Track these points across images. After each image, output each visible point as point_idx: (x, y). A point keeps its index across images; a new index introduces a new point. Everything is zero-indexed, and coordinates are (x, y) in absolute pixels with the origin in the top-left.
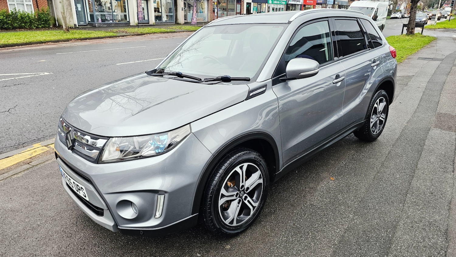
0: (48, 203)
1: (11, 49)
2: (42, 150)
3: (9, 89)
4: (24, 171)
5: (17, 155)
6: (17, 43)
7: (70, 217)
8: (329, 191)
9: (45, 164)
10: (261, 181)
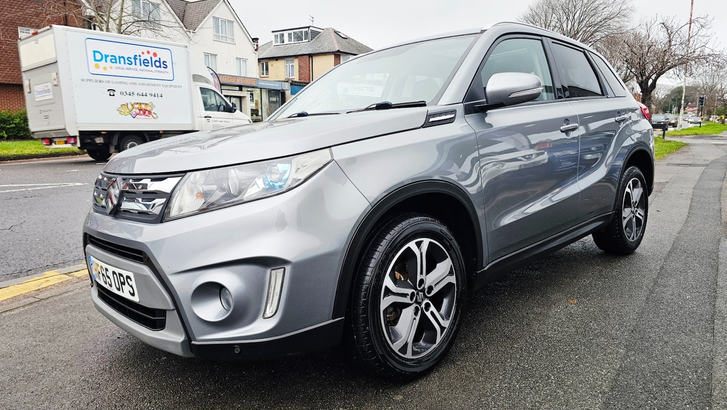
0: (61, 344)
1: (26, 162)
2: (60, 279)
3: (15, 202)
4: (23, 306)
5: (16, 286)
6: (37, 153)
7: (100, 361)
8: (571, 318)
9: (62, 296)
10: (453, 279)
